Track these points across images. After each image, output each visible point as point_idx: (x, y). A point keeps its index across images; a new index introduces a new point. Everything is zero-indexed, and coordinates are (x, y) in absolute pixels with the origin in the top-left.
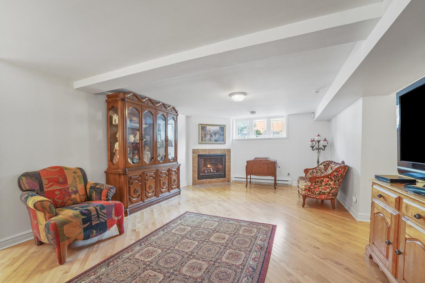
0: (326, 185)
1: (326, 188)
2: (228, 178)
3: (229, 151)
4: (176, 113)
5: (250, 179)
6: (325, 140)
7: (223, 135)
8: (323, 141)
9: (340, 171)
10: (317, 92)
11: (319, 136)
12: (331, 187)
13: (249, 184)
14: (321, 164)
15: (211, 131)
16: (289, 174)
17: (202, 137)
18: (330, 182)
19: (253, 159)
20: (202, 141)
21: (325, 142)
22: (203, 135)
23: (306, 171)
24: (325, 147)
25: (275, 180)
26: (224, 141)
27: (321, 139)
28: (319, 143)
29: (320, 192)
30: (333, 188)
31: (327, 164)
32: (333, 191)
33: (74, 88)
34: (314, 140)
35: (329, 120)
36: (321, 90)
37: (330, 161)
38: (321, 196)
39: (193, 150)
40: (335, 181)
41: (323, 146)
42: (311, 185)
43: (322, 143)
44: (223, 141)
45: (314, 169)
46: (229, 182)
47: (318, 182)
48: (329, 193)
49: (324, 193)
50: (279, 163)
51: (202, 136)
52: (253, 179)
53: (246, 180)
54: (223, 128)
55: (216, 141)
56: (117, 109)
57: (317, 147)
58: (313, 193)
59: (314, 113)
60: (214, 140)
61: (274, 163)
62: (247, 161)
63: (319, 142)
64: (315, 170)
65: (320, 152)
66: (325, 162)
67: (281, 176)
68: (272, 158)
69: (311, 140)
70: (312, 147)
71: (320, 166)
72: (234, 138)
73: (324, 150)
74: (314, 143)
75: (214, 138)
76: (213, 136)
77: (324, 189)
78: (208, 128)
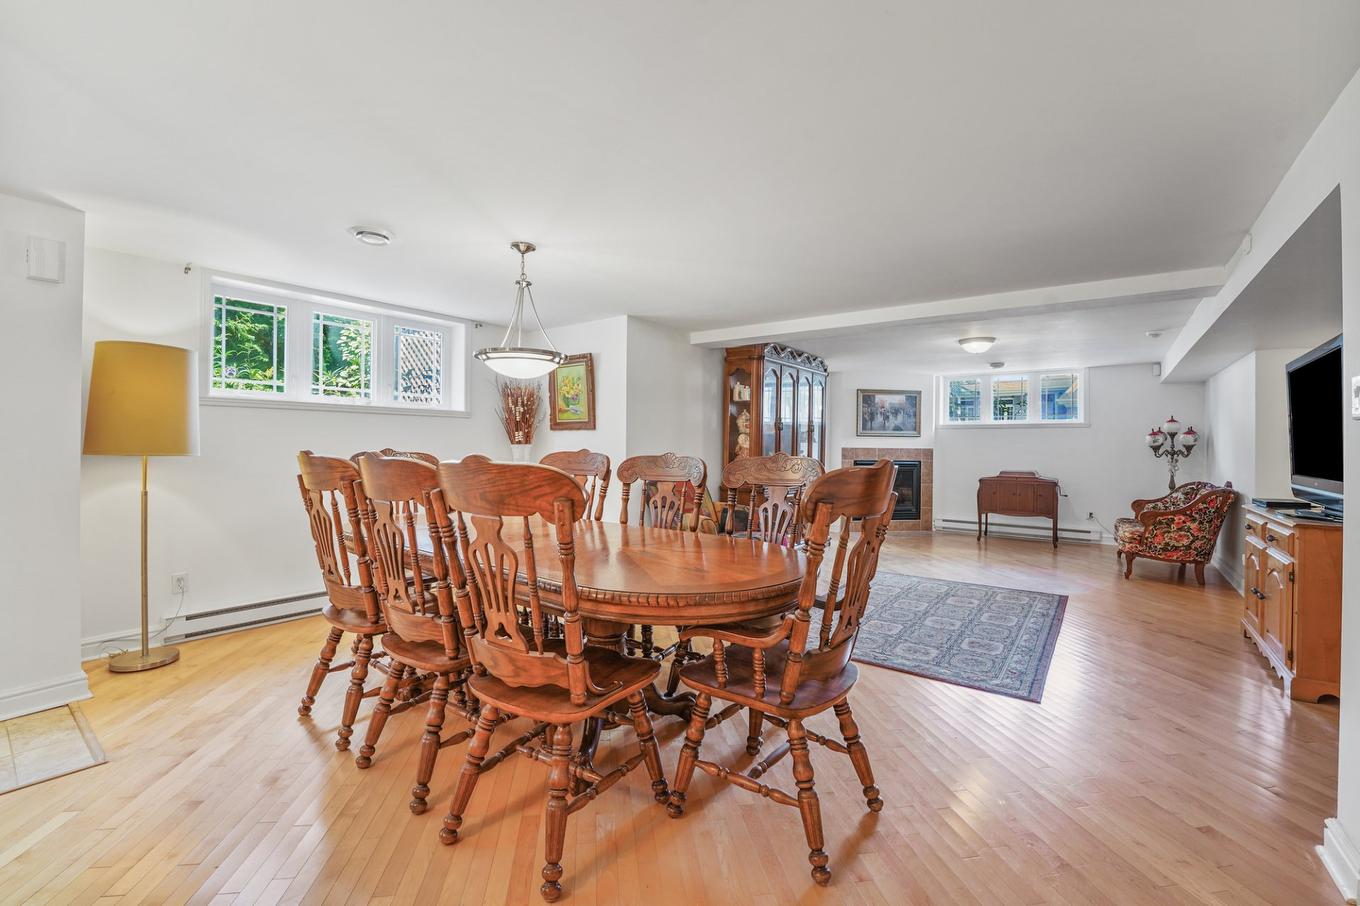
0: (1180, 529)
1: (1180, 536)
2: (926, 522)
3: (929, 453)
4: (825, 370)
5: (986, 523)
6: (1190, 432)
7: (915, 415)
8: (1186, 433)
9: (1212, 501)
10: (1156, 335)
11: (1172, 421)
12: (1192, 535)
13: (983, 537)
14: (1177, 491)
15: (887, 406)
16: (1091, 514)
17: (864, 421)
18: (1188, 524)
19: (998, 474)
20: (864, 428)
21: (1190, 436)
22: (866, 416)
23: (1138, 505)
24: (1189, 448)
25: (1055, 529)
26: (917, 429)
27: (1179, 429)
28: (1172, 439)
29: (1167, 544)
30: (1196, 538)
31: (1191, 490)
32: (1198, 544)
33: (692, 342)
34: (1160, 431)
35: (1203, 383)
36: (1163, 332)
37: (1200, 483)
38: (1169, 554)
39: (844, 450)
40: (1201, 523)
41: (1184, 446)
42: (1145, 531)
43: (1182, 439)
44: (915, 430)
45: (1158, 500)
46: (927, 530)
47: (1160, 523)
48: (1188, 547)
49: (1176, 548)
50: (1065, 486)
51: (864, 418)
52: (992, 524)
53: (978, 528)
54: (914, 399)
55: (897, 428)
56: (750, 374)
57: (1169, 449)
58: (1150, 548)
59: (1159, 364)
60: (893, 425)
61: (1052, 487)
62: (980, 477)
63: (1173, 435)
64: (1160, 504)
65: (1177, 461)
66: (1186, 485)
67: (1070, 520)
68: (1045, 473)
69: (1151, 432)
70: (1156, 449)
71: (1174, 495)
72: (941, 423)
73: (1187, 456)
74: (1160, 439)
75: (893, 422)
76: (891, 417)
77: (1176, 539)
78: (878, 398)
